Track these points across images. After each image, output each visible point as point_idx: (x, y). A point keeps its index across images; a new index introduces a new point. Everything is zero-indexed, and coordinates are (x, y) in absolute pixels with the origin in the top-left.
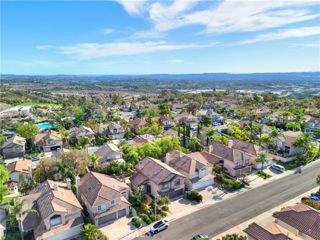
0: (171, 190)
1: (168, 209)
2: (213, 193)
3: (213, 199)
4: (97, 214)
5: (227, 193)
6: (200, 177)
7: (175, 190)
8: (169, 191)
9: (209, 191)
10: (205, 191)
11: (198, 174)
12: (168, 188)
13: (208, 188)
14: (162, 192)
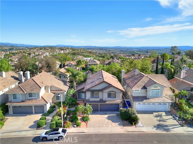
0: (102, 101)
1: (86, 121)
2: (160, 121)
3: (155, 126)
4: (11, 102)
5: (182, 126)
6: (148, 97)
7: (106, 102)
8: (99, 102)
9: (156, 116)
10: (151, 116)
11: (145, 92)
12: (98, 97)
13: (159, 113)
14: (90, 100)
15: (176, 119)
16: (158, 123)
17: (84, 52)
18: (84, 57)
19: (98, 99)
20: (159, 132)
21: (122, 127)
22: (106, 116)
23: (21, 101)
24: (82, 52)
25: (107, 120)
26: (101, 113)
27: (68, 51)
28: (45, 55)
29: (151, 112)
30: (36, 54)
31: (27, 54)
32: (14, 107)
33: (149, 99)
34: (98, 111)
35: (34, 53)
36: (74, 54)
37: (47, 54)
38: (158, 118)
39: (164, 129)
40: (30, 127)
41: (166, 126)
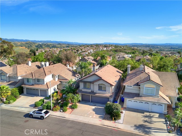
0: (93, 92)
1: (74, 108)
2: (146, 121)
3: (135, 126)
4: (25, 84)
5: (169, 132)
6: (140, 95)
7: (96, 94)
8: (90, 93)
9: (146, 117)
10: (140, 115)
11: (139, 89)
12: (90, 89)
13: (151, 114)
14: (83, 91)
15: (166, 123)
16: (142, 123)
17: (127, 49)
18: (126, 54)
19: (90, 91)
20: (137, 132)
21: (101, 119)
22: (94, 107)
23: (31, 84)
24: (125, 49)
25: (91, 111)
26: (92, 104)
27: (111, 48)
28: (89, 52)
29: (142, 111)
30: (83, 51)
31: (75, 51)
32: (27, 89)
33: (141, 97)
34: (90, 102)
35: (81, 50)
36: (116, 51)
37: (92, 50)
38: (146, 119)
39: (144, 130)
40: (30, 106)
41: (149, 128)
